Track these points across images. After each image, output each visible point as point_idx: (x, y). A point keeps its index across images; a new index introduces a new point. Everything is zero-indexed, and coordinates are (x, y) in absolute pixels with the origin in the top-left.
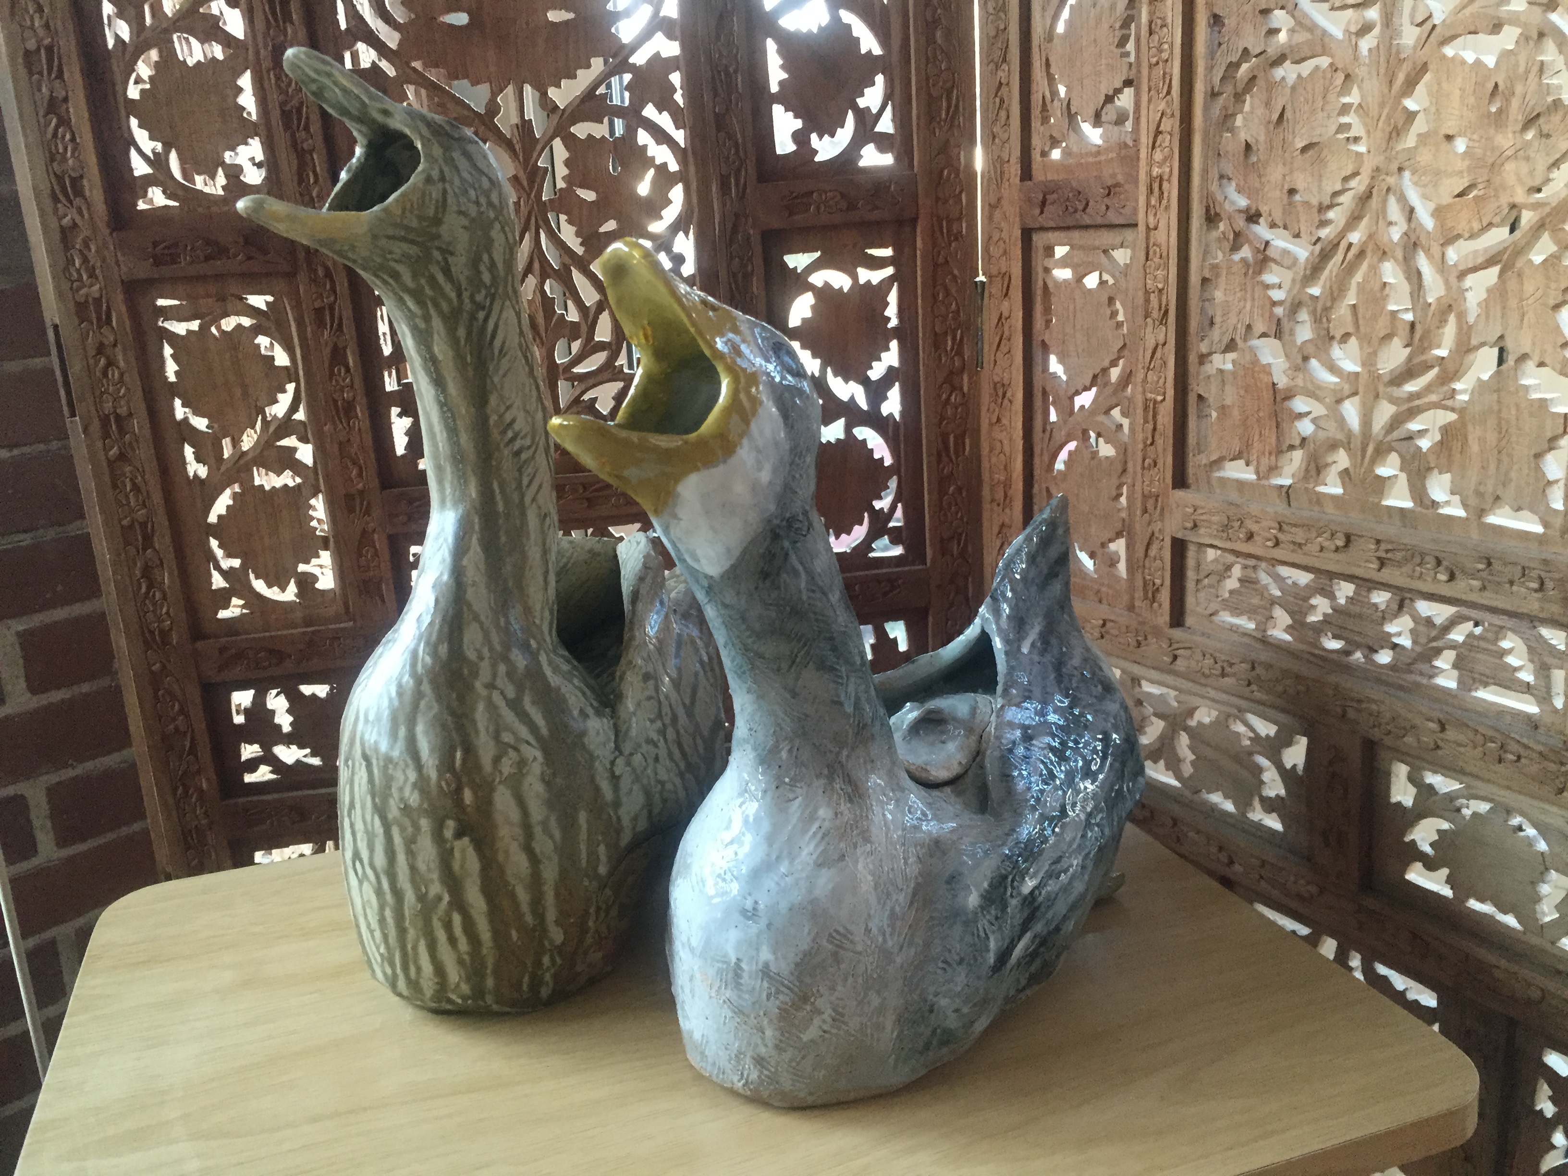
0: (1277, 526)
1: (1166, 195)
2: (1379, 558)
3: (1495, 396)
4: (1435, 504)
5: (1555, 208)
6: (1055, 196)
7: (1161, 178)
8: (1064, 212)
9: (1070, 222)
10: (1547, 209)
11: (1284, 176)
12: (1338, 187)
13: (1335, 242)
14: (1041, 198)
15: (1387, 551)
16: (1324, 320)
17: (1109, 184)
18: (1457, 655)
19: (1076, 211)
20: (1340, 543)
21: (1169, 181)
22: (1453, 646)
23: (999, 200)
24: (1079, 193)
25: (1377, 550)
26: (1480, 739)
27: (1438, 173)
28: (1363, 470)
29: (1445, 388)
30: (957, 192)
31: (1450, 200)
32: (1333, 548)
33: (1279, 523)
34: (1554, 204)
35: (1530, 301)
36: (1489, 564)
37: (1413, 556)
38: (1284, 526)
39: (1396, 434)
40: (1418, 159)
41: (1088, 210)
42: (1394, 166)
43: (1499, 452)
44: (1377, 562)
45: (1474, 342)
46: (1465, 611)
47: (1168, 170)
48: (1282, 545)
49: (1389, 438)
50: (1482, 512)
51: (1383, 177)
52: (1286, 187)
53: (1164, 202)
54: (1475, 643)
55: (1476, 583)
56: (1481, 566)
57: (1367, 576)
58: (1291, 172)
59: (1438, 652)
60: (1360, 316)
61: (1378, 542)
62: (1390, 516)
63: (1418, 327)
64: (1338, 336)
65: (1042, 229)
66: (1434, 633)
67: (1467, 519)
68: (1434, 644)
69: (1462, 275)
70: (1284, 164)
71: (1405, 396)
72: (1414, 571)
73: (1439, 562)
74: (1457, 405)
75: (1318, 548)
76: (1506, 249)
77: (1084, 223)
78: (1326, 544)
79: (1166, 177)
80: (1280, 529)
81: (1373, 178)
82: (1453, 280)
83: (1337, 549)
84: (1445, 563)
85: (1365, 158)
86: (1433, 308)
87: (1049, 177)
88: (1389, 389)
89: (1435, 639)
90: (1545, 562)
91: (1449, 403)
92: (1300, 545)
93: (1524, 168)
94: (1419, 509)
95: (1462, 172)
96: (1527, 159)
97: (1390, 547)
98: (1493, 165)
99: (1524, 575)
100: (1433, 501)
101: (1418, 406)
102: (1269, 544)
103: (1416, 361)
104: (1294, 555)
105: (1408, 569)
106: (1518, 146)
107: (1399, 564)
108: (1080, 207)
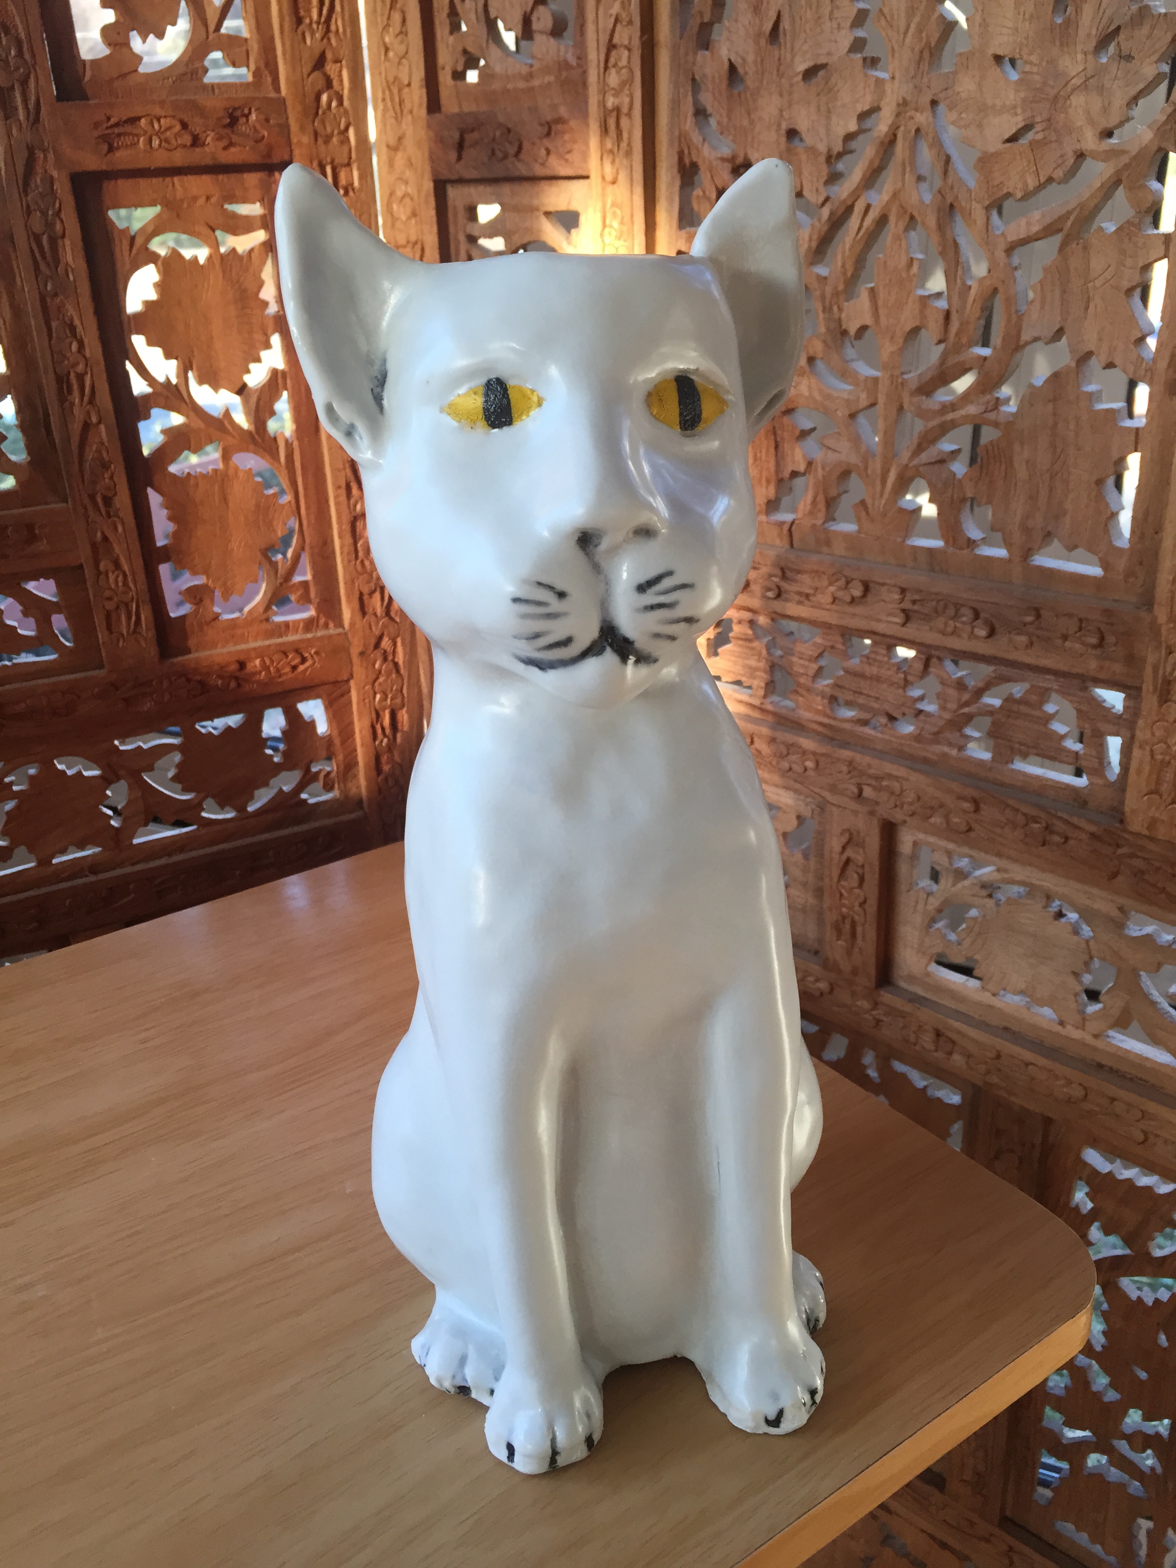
0: (779, 573)
1: (625, 135)
2: (903, 611)
3: (1050, 406)
4: (971, 544)
5: (1135, 158)
6: (475, 135)
7: (618, 109)
8: (490, 159)
9: (498, 170)
10: (1125, 159)
11: (781, 111)
12: (853, 126)
13: (849, 203)
14: (457, 135)
15: (914, 602)
16: (835, 308)
17: (549, 118)
18: (993, 723)
19: (506, 156)
20: (857, 592)
21: (629, 115)
22: (991, 712)
23: (400, 139)
24: (509, 131)
25: (902, 601)
26: (1020, 819)
27: (984, 109)
28: (883, 502)
29: (988, 397)
30: (342, 126)
31: (1000, 146)
32: (848, 599)
33: (782, 569)
34: (1134, 153)
35: (1098, 283)
36: (1038, 616)
37: (945, 607)
38: (789, 574)
39: (924, 457)
40: (957, 89)
41: (522, 156)
42: (926, 99)
43: (1052, 478)
44: (902, 615)
45: (1025, 337)
46: (1004, 670)
47: (627, 100)
48: (784, 596)
49: (916, 462)
50: (1027, 553)
51: (912, 113)
52: (784, 126)
53: (624, 145)
54: (1015, 707)
55: (1023, 639)
56: (1029, 619)
57: (889, 632)
58: (790, 105)
59: (968, 719)
60: (880, 303)
61: (903, 591)
62: (915, 559)
63: (954, 317)
64: (852, 330)
65: (461, 181)
66: (966, 697)
67: (1010, 561)
68: (966, 710)
69: (1010, 250)
70: (781, 96)
71: (937, 407)
72: (946, 624)
73: (977, 615)
74: (1002, 419)
75: (830, 600)
76: (1069, 213)
77: (517, 174)
78: (840, 594)
79: (625, 110)
80: (784, 577)
81: (898, 115)
82: (1000, 254)
83: (853, 600)
84: (982, 615)
85: (888, 88)
86: (973, 292)
87: (466, 109)
88: (915, 399)
89: (967, 704)
90: (1107, 612)
91: (992, 416)
92: (807, 596)
93: (1096, 104)
94: (951, 550)
95: (1015, 107)
96: (1101, 89)
97: (917, 597)
98: (1056, 97)
99: (1080, 629)
100: (969, 539)
101: (952, 421)
102: (770, 594)
103: (952, 360)
104: (800, 607)
105: (940, 622)
106: (1090, 73)
107: (926, 618)
108: (512, 150)
